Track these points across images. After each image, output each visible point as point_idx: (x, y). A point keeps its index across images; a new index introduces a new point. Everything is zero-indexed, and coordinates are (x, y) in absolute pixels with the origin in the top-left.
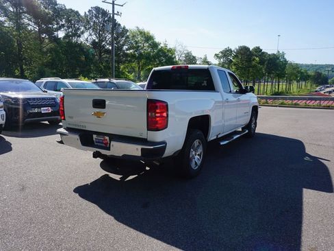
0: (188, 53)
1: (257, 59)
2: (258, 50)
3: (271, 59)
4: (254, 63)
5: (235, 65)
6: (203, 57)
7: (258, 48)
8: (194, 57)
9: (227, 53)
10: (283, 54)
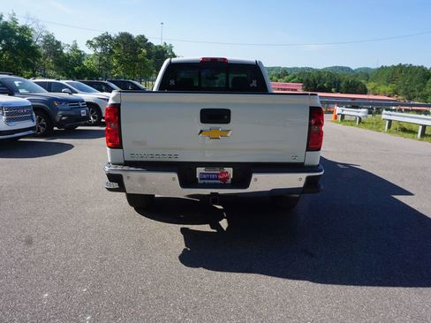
0: (48, 36)
1: (144, 51)
2: (142, 39)
3: (158, 52)
4: (140, 56)
5: (117, 57)
6: (71, 44)
7: (143, 37)
8: (59, 43)
9: (104, 40)
10: (171, 47)
